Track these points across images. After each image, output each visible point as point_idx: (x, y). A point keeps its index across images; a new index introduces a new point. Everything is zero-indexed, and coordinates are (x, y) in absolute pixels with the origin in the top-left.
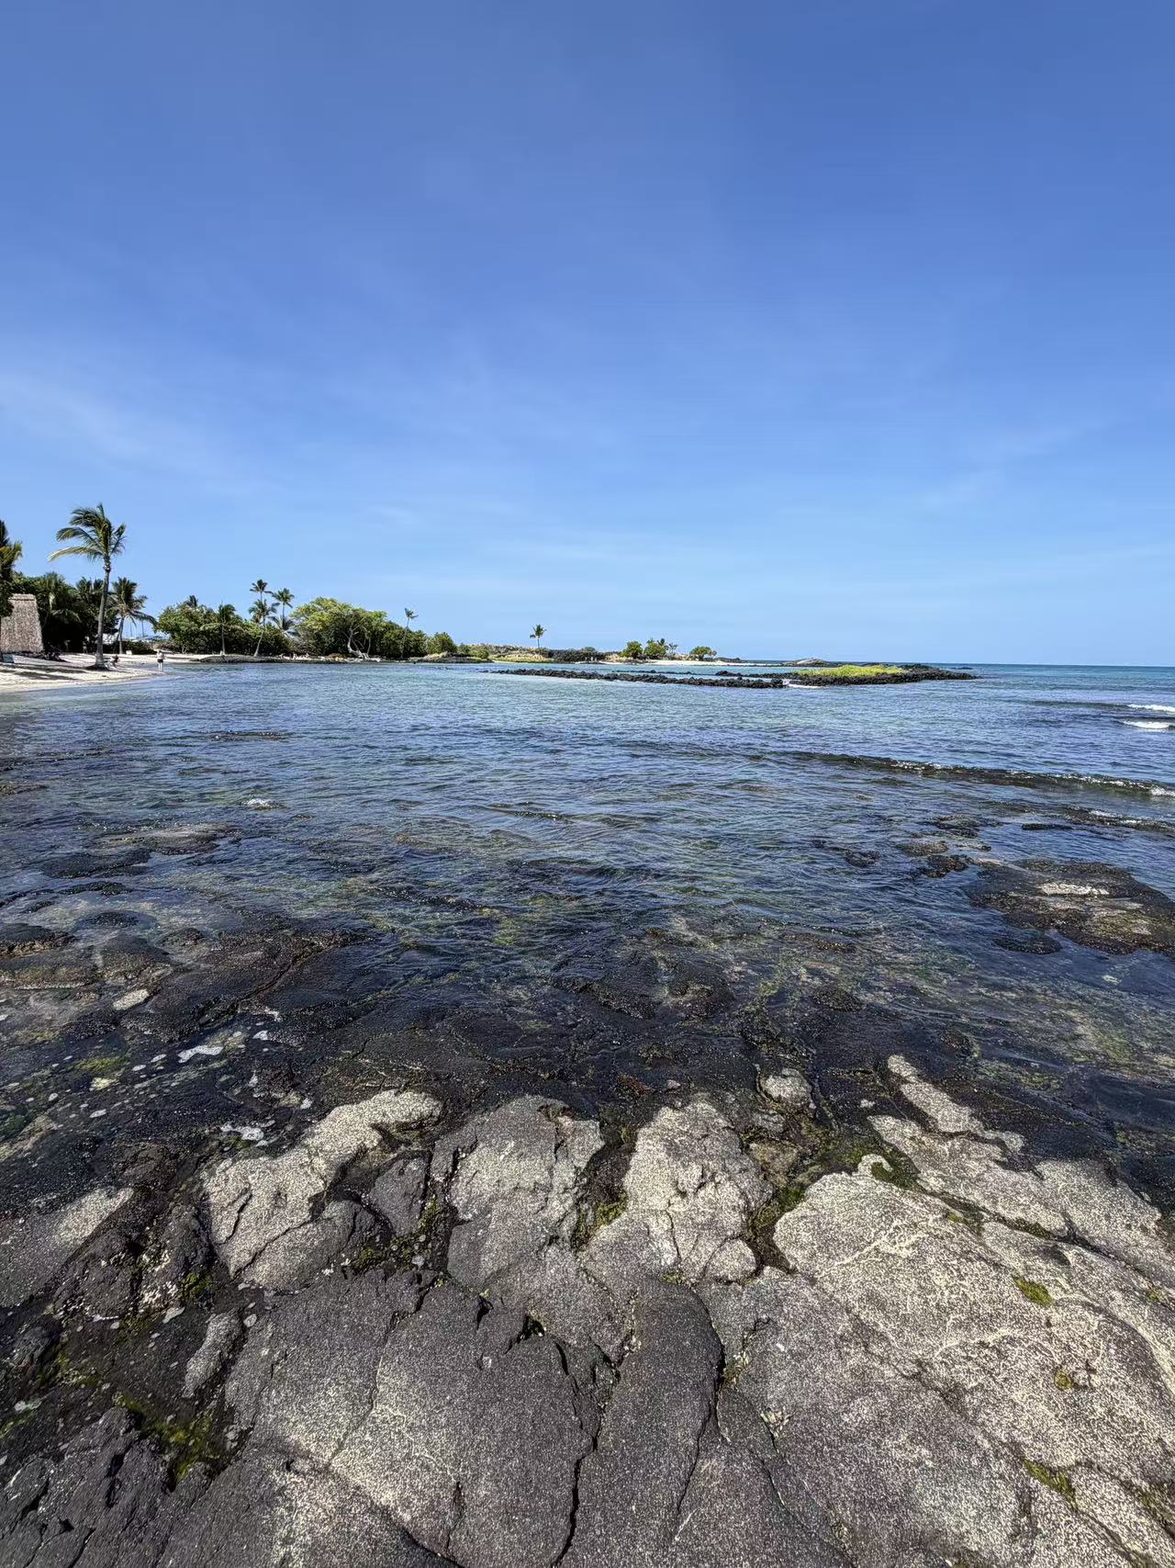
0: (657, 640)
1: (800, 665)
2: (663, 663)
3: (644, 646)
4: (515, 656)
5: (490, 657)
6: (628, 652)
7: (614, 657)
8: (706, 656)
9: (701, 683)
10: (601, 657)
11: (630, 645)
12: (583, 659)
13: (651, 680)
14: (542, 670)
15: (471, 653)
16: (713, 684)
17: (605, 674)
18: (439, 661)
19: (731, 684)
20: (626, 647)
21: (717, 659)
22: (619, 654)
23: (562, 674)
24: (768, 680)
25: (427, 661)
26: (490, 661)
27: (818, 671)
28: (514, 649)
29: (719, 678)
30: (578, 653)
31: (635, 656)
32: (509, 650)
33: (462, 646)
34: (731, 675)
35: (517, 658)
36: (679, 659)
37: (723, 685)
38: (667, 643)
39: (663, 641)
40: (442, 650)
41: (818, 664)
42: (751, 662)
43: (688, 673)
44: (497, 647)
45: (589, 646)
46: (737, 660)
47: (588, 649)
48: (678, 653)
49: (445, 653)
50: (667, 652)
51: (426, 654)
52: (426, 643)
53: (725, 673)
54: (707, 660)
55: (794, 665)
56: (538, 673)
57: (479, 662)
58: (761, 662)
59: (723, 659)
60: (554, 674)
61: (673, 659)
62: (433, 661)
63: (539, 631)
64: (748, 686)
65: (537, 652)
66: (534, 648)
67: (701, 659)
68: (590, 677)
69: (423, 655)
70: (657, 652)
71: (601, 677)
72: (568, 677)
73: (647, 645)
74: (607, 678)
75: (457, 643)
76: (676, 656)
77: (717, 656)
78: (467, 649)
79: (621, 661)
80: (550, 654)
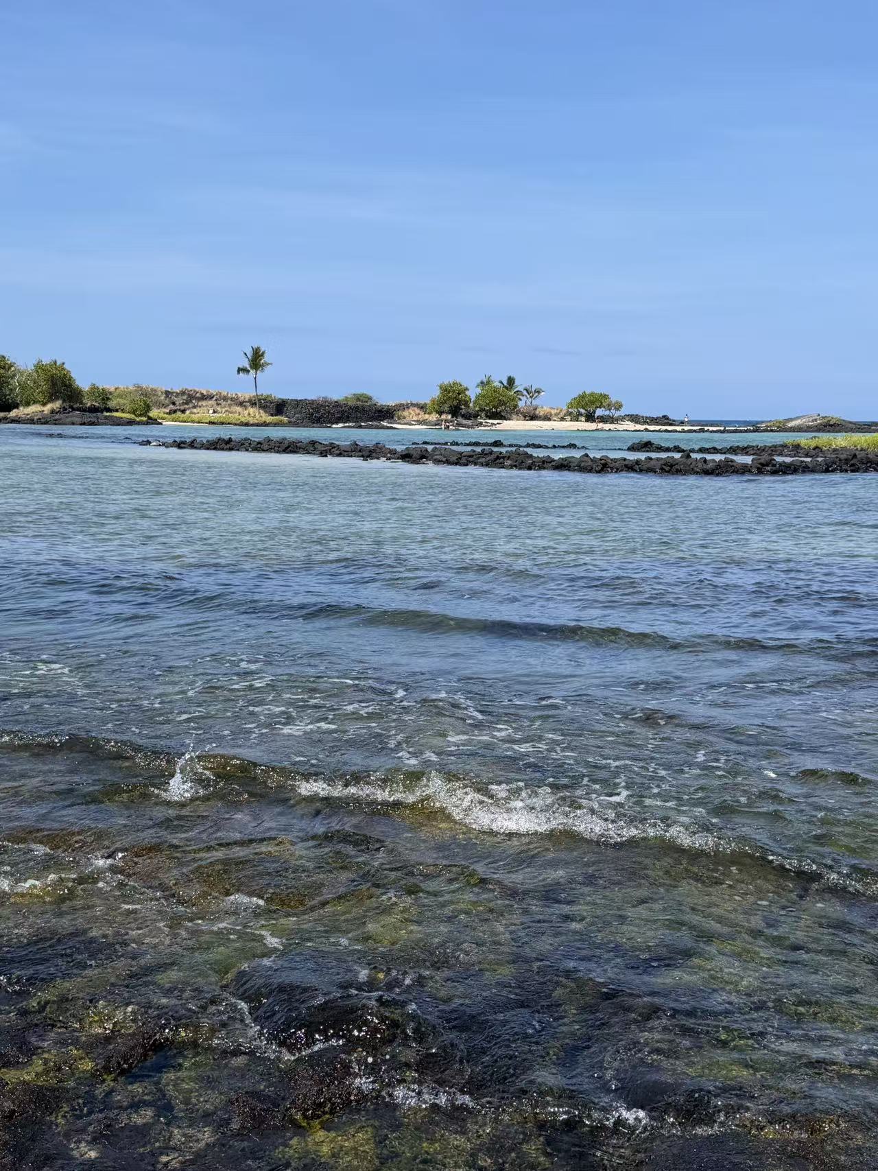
0: (498, 379)
1: (793, 430)
2: (514, 426)
3: (473, 393)
4: (205, 412)
5: (154, 413)
6: (442, 402)
7: (412, 414)
8: (599, 412)
9: (604, 467)
10: (384, 414)
11: (445, 390)
12: (347, 420)
13: (496, 461)
14: (269, 440)
15: (111, 404)
16: (631, 467)
17: (400, 448)
18: (44, 421)
19: (669, 469)
20: (436, 393)
21: (622, 419)
22: (422, 407)
23: (312, 448)
24: (748, 460)
25: (13, 421)
26: (153, 421)
27: (841, 440)
28: (204, 397)
29: (642, 456)
30: (337, 404)
31: (455, 411)
32: (192, 398)
33: (94, 388)
34: (660, 449)
35: (211, 416)
36: (547, 418)
37: (651, 470)
38: (520, 385)
39: (511, 381)
40: (51, 398)
41: (830, 426)
42: (691, 423)
43: (572, 446)
44: (167, 393)
45: (359, 391)
46: (665, 420)
47: (358, 398)
48: (543, 404)
49: (57, 405)
50: (521, 404)
51: (16, 406)
52: (15, 382)
53: (646, 446)
54: (603, 419)
55: (782, 428)
56: (259, 447)
57: (130, 423)
58: (712, 424)
59: (635, 419)
60: (290, 448)
61: (533, 418)
62: (32, 421)
63: (256, 360)
64: (707, 473)
65: (253, 404)
66: (247, 393)
67: (590, 418)
68: (369, 453)
69: (9, 407)
70: (501, 403)
71: (392, 455)
72: (323, 454)
73: (479, 390)
74: (407, 457)
75: (83, 382)
76: (540, 412)
77: (622, 412)
78: (105, 396)
79: (424, 422)
80: (279, 407)
